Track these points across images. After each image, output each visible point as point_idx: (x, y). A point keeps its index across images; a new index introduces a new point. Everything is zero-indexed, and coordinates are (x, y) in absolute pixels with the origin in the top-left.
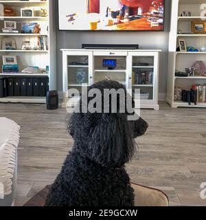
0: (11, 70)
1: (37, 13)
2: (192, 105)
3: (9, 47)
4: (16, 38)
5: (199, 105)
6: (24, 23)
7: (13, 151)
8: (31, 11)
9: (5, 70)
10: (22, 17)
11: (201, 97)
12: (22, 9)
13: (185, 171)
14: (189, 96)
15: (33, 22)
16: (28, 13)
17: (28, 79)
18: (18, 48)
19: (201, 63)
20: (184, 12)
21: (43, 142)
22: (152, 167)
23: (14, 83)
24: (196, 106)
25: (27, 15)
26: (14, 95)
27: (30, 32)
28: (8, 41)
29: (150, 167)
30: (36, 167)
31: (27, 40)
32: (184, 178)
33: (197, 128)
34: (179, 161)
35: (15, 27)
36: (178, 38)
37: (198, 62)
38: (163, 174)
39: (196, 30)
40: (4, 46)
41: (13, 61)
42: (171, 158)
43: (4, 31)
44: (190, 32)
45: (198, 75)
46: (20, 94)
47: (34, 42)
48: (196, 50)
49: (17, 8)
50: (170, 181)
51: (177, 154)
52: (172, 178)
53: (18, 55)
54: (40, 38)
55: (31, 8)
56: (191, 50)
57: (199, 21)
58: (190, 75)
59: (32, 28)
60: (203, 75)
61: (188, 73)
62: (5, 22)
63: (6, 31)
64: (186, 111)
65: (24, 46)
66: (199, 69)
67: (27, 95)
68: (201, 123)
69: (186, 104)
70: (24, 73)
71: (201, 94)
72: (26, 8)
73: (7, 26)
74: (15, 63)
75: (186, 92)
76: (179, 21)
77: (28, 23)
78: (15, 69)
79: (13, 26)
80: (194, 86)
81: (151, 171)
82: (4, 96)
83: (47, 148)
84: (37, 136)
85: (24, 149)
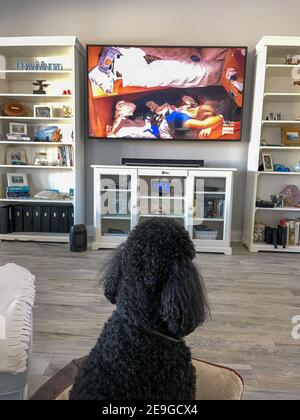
0: (19, 194)
1: (58, 113)
2: (280, 248)
3: (16, 160)
4: (26, 148)
5: (290, 248)
6: (39, 127)
7: (27, 311)
8: (48, 109)
9: (10, 195)
10: (35, 118)
11: (292, 238)
12: (35, 106)
13: (268, 343)
14: (275, 235)
15: (51, 125)
16: (44, 112)
17: (44, 207)
18: (29, 161)
19: (293, 188)
20: (271, 115)
21: (65, 298)
22: (221, 336)
23: (23, 213)
24: (285, 250)
25: (43, 114)
26: (23, 230)
27: (47, 140)
28: (14, 152)
29: (217, 336)
30: (57, 334)
31: (43, 151)
32: (265, 352)
33: (287, 282)
34: (259, 329)
35: (26, 133)
36: (262, 151)
37: (289, 187)
38: (236, 346)
39: (288, 141)
40: (9, 160)
41: (21, 181)
42: (248, 324)
43: (9, 138)
44: (279, 143)
45: (290, 206)
46: (32, 229)
47: (52, 154)
48: (288, 170)
49: (29, 105)
50: (246, 357)
51: (257, 319)
52: (249, 353)
53: (29, 172)
54: (62, 148)
55: (48, 105)
56: (279, 169)
57: (291, 127)
58: (278, 206)
59: (49, 133)
60: (295, 206)
61: (275, 202)
62: (11, 124)
63: (12, 138)
64: (272, 258)
65: (37, 160)
66: (290, 196)
67: (41, 229)
68: (292, 274)
69: (270, 247)
70: (38, 198)
71: (292, 232)
72: (42, 105)
73: (15, 130)
74: (25, 183)
75: (272, 230)
76: (264, 127)
77: (44, 126)
78: (26, 193)
79: (23, 130)
80: (282, 222)
81: (219, 342)
82: (9, 231)
83: (71, 307)
84: (57, 289)
85: (42, 309)
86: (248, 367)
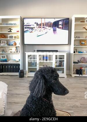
0: (4, 61)
1: (15, 37)
2: (81, 76)
3: (3, 51)
4: (6, 48)
5: (83, 76)
6: (10, 42)
7: (5, 96)
8: (13, 36)
9: (1, 61)
10: (9, 39)
11: (84, 72)
12: (9, 36)
13: (78, 104)
14: (79, 72)
15: (13, 41)
16: (11, 37)
17: (11, 65)
18: (7, 51)
19: (84, 58)
20: (77, 37)
21: (17, 92)
22: (64, 102)
23: (5, 67)
25: (11, 38)
26: (5, 72)
27: (12, 45)
28: (3, 49)
29: (63, 102)
30: (15, 103)
31: (11, 48)
32: (77, 107)
33: (83, 85)
34: (75, 100)
35: (6, 43)
36: (74, 47)
37: (83, 57)
38: (69, 105)
39: (82, 44)
40: (1, 51)
41: (5, 57)
42: (72, 98)
43: (1, 45)
44: (79, 45)
45: (83, 63)
46: (8, 71)
47: (13, 49)
48: (82, 53)
49: (7, 35)
51: (75, 97)
52: (72, 107)
53: (7, 54)
54: (16, 47)
56: (80, 53)
57: (83, 40)
58: (80, 63)
59: (13, 43)
60: (85, 63)
62: (2, 41)
63: (2, 45)
64: (78, 78)
65: (9, 51)
66: (83, 60)
67: (10, 72)
68: (84, 83)
69: (78, 75)
70: (10, 62)
71: (84, 71)
72: (11, 35)
73: (3, 42)
74: (6, 58)
75: (78, 70)
76: (75, 40)
77: (11, 41)
78: (6, 61)
79: (5, 42)
80: (81, 68)
81: (64, 104)
82: (1, 72)
83: (19, 94)
84: (15, 89)
85: (10, 95)
86: (72, 111)
